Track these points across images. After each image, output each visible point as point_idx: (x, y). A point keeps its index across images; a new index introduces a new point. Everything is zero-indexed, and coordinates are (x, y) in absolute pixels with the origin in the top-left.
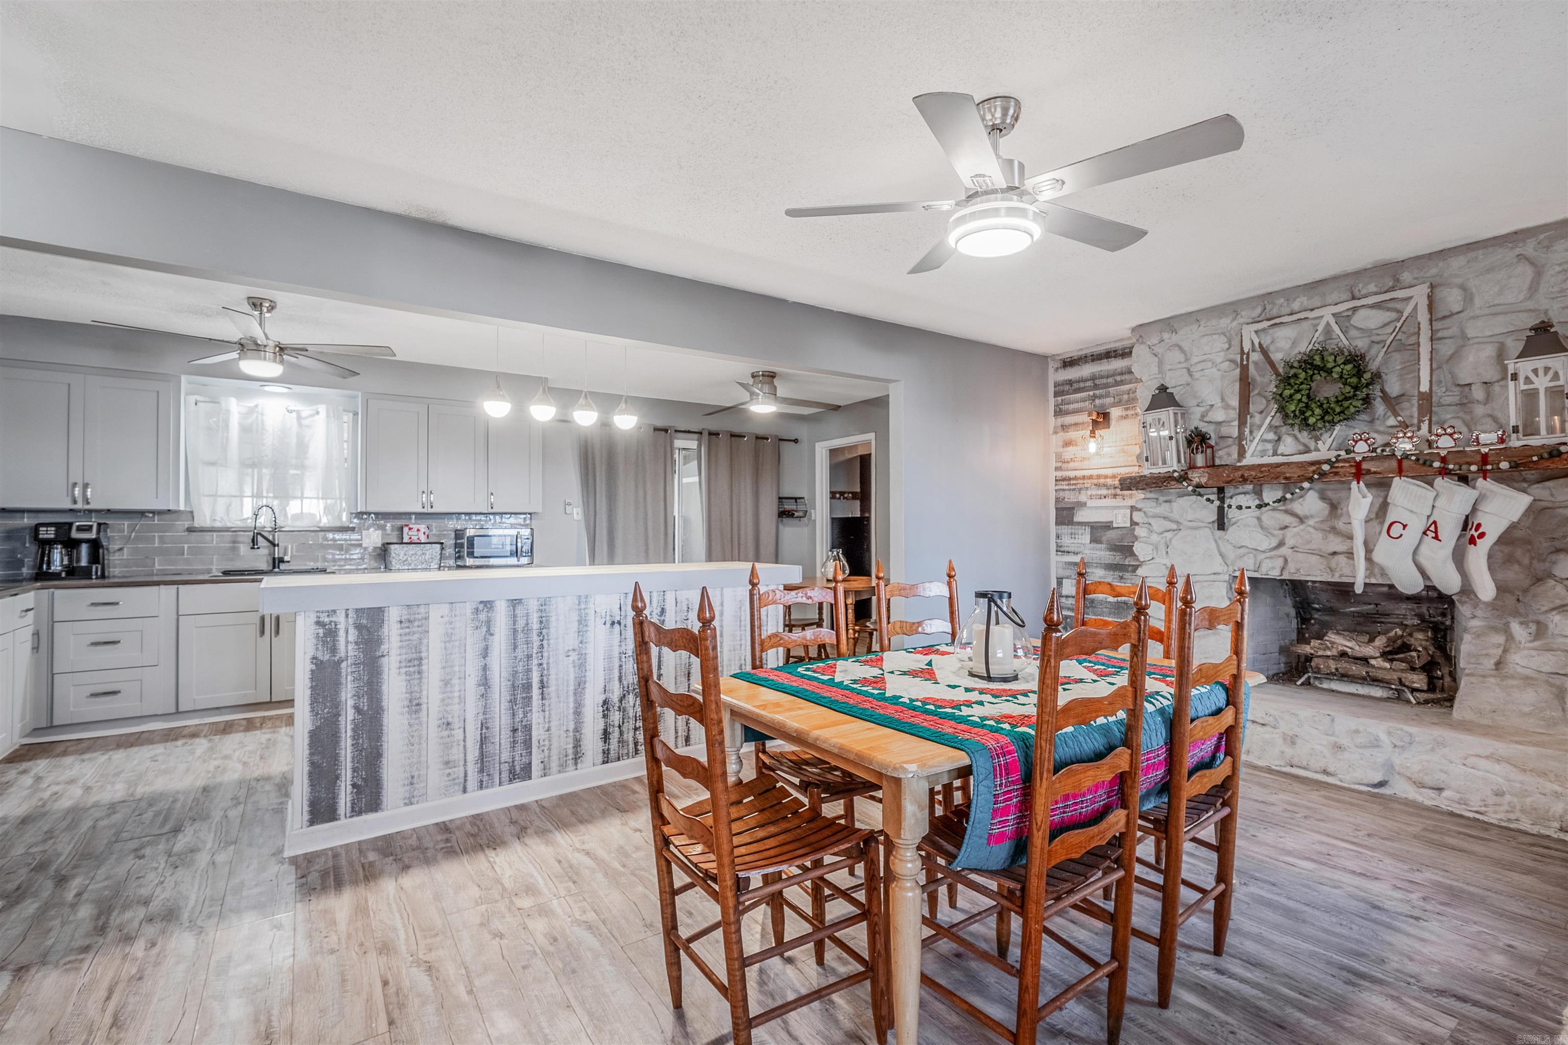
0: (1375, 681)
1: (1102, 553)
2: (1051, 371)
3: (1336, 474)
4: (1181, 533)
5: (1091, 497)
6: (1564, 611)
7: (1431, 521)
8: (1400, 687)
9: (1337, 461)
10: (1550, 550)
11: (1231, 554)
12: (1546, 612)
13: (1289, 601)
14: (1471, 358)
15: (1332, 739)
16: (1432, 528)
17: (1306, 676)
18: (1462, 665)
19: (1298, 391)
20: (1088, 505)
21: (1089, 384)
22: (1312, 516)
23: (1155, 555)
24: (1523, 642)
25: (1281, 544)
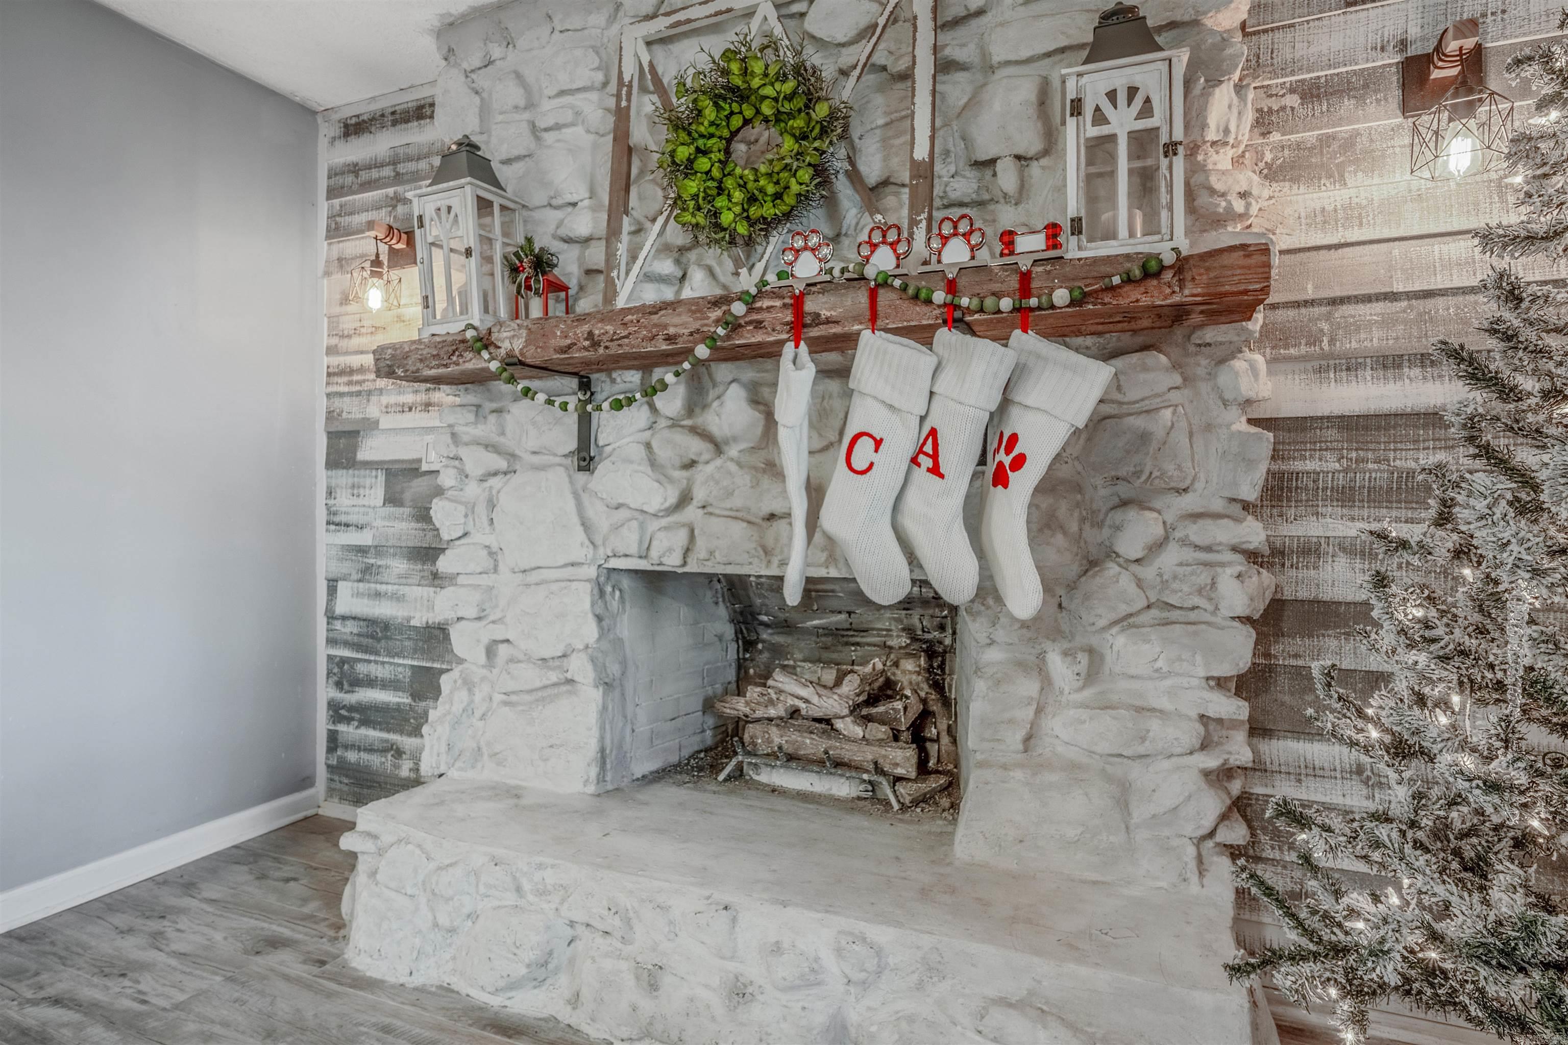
0: (839, 765)
1: (404, 525)
2: (323, 142)
3: (758, 325)
4: (515, 479)
5: (387, 409)
6: (1131, 626)
7: (926, 430)
8: (874, 778)
9: (760, 294)
10: (1110, 504)
11: (602, 520)
12: (1104, 629)
13: (722, 611)
14: (997, 106)
15: (731, 966)
16: (928, 448)
17: (734, 762)
18: (970, 744)
19: (704, 152)
20: (382, 426)
21: (387, 172)
22: (735, 439)
23: (470, 528)
24: (1067, 691)
25: (684, 499)
